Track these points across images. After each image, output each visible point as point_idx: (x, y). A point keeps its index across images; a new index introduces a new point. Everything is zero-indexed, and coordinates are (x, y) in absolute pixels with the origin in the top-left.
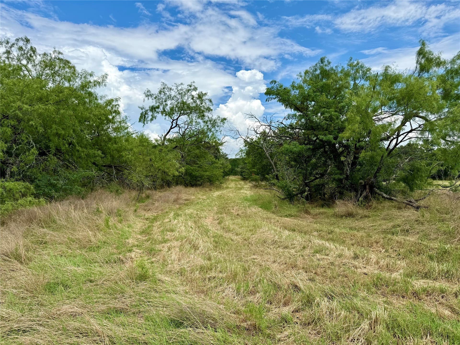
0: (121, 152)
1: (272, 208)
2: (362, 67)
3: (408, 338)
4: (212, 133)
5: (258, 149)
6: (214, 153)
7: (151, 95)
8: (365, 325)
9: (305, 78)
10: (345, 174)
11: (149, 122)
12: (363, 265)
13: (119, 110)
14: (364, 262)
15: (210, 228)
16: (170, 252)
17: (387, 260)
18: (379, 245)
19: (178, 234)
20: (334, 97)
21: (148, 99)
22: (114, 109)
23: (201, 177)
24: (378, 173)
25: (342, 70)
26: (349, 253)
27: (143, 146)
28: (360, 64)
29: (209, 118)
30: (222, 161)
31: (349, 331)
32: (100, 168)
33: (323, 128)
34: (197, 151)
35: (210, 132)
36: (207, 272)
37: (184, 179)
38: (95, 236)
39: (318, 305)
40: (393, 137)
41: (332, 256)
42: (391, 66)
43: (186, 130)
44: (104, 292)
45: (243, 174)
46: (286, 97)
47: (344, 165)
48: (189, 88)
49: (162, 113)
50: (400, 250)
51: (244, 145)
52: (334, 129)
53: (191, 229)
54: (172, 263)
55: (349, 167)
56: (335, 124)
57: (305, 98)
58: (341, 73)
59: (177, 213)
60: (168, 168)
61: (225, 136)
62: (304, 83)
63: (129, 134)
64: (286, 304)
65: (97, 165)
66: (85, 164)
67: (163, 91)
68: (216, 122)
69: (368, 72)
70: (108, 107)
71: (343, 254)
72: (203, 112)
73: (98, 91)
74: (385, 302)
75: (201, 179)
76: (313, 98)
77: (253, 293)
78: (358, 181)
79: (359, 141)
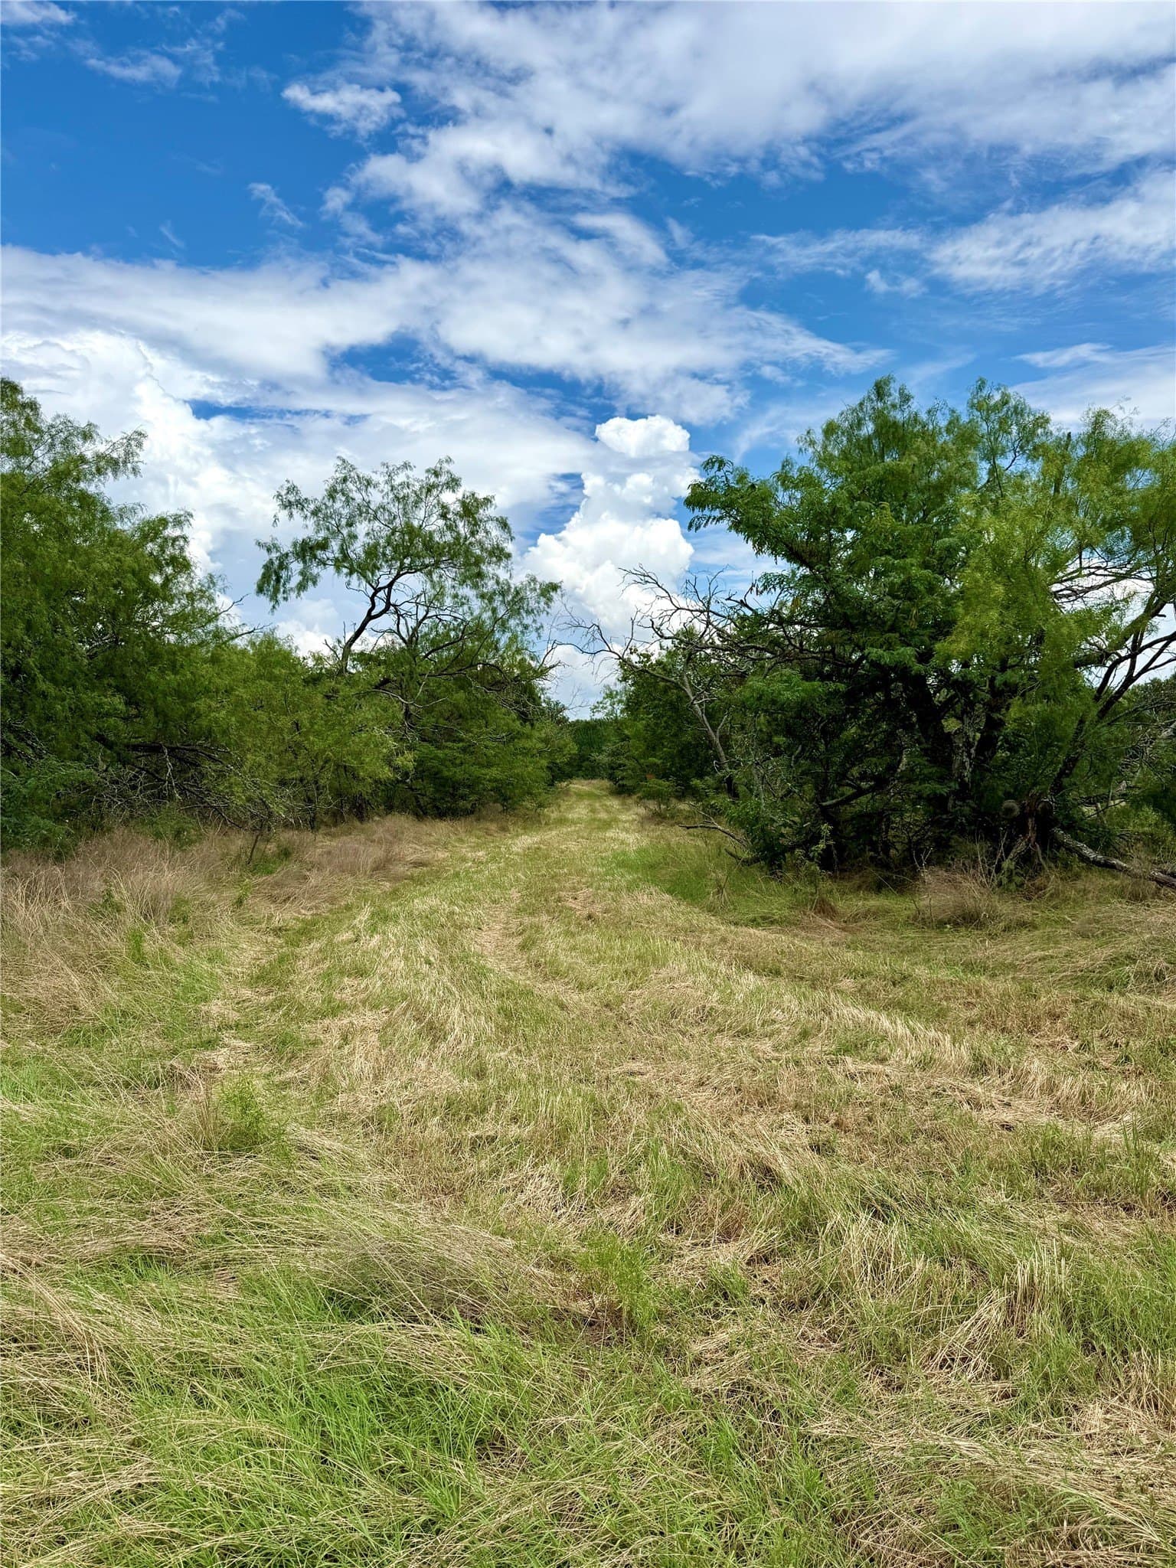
0: (194, 700)
1: (709, 894)
2: (1018, 411)
3: (1134, 1355)
4: (508, 635)
5: (666, 691)
6: (517, 702)
7: (301, 504)
8: (991, 1311)
9: (825, 447)
10: (956, 780)
11: (293, 595)
12: (1001, 1098)
13: (186, 554)
14: (1006, 1087)
15: (489, 966)
16: (346, 1050)
17: (1084, 1077)
18: (1059, 1025)
19: (379, 983)
20: (921, 515)
21: (291, 516)
22: (169, 551)
23: (472, 784)
24: (1068, 775)
25: (950, 423)
26: (954, 1052)
27: (272, 678)
28: (1013, 403)
29: (498, 583)
30: (547, 729)
31: (936, 1330)
32: (119, 754)
33: (884, 623)
34: (460, 696)
35: (504, 632)
36: (467, 1118)
37: (413, 790)
38: (93, 991)
39: (837, 1238)
40: (1118, 654)
41: (899, 1063)
42: (1114, 410)
43: (419, 623)
44: (110, 1191)
45: (619, 774)
46: (756, 515)
47: (954, 750)
48: (433, 479)
49: (338, 564)
50: (1131, 1043)
51: (620, 674)
52: (920, 626)
53: (425, 968)
54: (352, 1089)
55: (969, 756)
56: (922, 609)
57: (824, 518)
58: (948, 431)
59: (383, 911)
60: (358, 755)
61: (556, 643)
62: (821, 467)
63: (220, 638)
64: (728, 1234)
65: (110, 746)
66: (67, 739)
67: (342, 490)
68: (522, 598)
69: (1040, 431)
70: (150, 545)
71: (936, 1056)
72: (478, 561)
73: (110, 490)
74: (1066, 1227)
75: (472, 793)
76: (850, 518)
77: (620, 1193)
78: (1002, 803)
79: (1004, 667)
